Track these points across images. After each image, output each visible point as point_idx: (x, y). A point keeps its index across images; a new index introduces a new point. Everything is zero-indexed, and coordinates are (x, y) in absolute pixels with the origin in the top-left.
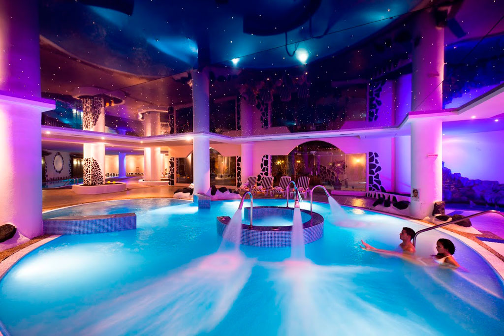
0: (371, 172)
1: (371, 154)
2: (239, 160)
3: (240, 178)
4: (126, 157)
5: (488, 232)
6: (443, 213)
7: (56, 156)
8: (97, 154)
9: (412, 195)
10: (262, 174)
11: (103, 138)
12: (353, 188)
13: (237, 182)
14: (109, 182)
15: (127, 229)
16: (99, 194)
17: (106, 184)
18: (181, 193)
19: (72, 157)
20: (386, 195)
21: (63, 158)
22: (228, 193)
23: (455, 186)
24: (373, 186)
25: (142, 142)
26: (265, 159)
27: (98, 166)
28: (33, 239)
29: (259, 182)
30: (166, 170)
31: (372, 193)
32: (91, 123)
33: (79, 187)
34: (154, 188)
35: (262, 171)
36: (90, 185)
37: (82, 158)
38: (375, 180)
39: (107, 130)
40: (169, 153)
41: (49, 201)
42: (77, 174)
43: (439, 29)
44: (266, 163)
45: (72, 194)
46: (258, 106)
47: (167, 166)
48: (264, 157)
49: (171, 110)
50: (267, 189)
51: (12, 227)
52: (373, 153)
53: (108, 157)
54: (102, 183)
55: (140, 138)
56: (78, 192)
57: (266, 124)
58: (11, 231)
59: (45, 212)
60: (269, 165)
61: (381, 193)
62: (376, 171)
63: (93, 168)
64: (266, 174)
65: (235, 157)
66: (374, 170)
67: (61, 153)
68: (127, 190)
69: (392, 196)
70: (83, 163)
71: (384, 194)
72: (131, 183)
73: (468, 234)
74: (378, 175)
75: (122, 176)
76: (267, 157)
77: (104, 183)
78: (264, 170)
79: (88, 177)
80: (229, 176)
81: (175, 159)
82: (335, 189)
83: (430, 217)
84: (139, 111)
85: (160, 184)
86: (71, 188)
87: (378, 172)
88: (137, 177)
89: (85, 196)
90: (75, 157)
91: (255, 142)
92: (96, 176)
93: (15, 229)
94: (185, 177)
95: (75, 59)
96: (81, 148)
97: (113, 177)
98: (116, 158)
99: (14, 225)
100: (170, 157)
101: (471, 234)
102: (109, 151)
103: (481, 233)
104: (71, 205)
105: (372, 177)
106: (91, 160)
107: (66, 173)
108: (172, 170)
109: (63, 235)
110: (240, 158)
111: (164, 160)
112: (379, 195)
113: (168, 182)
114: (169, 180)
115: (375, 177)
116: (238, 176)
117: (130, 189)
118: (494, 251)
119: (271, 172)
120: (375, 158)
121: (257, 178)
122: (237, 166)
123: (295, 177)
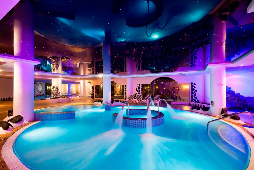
0: (192, 93)
1: (192, 83)
2: (126, 86)
3: (126, 95)
4: (71, 85)
5: (249, 123)
6: (226, 113)
7: (39, 84)
8: (58, 84)
9: (211, 104)
10: (137, 93)
11: (61, 76)
12: (184, 101)
13: (124, 97)
14: (63, 97)
15: (71, 118)
16: (58, 103)
17: (62, 98)
18: (97, 103)
19: (46, 85)
20: (200, 104)
21: (42, 86)
22: (119, 102)
23: (237, 100)
24: (193, 100)
25: (79, 78)
26: (138, 86)
27: (58, 89)
28: (30, 122)
29: (135, 97)
30: (90, 91)
31: (193, 103)
32: (55, 69)
33: (49, 99)
34: (84, 100)
35: (137, 92)
36: (54, 98)
37: (51, 85)
38: (194, 97)
39: (63, 72)
40: (92, 83)
41: (36, 106)
42: (48, 93)
43: (223, 22)
44: (139, 88)
45: (46, 102)
46: (135, 60)
47: (91, 89)
48: (138, 85)
49: (93, 62)
50: (139, 101)
51: (21, 117)
52: (193, 83)
53: (63, 85)
54: (60, 97)
55: (78, 76)
56: (49, 102)
57: (139, 69)
58: (21, 118)
59: (35, 110)
60: (140, 89)
61: (197, 103)
62: (195, 92)
63: (56, 90)
64: (139, 93)
65: (124, 85)
66: (194, 91)
67: (42, 83)
68: (71, 101)
69: (202, 104)
70: (51, 88)
71: (199, 103)
72: (73, 98)
73: (238, 124)
74: (196, 94)
75: (69, 94)
76: (139, 85)
77: (61, 97)
78: (138, 91)
79: (53, 95)
80: (121, 94)
81: (94, 86)
82: (174, 101)
83: (220, 115)
84: (78, 63)
85: (87, 98)
86: (46, 100)
87: (196, 93)
88: (76, 95)
89: (52, 103)
90: (48, 85)
91: (133, 78)
92: (57, 94)
93: (22, 117)
94: (99, 95)
95: (49, 40)
96: (51, 81)
97: (65, 95)
98: (67, 85)
99: (22, 116)
100: (92, 85)
101: (239, 124)
102: (63, 82)
103: (245, 124)
104: (46, 107)
105: (193, 95)
106: (55, 86)
107: (44, 92)
108: (93, 91)
109: (42, 121)
110: (126, 85)
111: (89, 87)
112: (196, 104)
113: (91, 97)
114: (92, 96)
115: (194, 95)
116: (125, 95)
117: (73, 100)
118: (249, 132)
119: (142, 92)
120: (194, 86)
121: (134, 95)
122: (124, 90)
123: (154, 95)
